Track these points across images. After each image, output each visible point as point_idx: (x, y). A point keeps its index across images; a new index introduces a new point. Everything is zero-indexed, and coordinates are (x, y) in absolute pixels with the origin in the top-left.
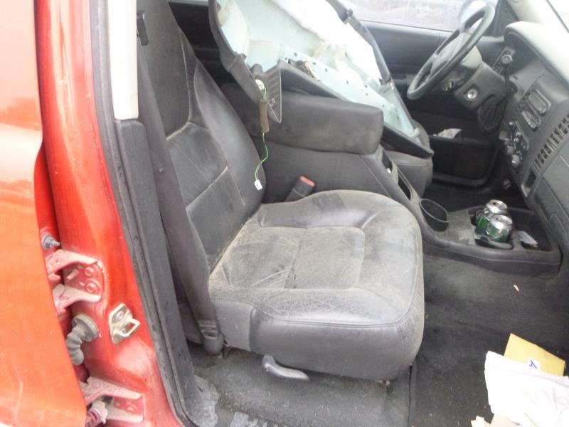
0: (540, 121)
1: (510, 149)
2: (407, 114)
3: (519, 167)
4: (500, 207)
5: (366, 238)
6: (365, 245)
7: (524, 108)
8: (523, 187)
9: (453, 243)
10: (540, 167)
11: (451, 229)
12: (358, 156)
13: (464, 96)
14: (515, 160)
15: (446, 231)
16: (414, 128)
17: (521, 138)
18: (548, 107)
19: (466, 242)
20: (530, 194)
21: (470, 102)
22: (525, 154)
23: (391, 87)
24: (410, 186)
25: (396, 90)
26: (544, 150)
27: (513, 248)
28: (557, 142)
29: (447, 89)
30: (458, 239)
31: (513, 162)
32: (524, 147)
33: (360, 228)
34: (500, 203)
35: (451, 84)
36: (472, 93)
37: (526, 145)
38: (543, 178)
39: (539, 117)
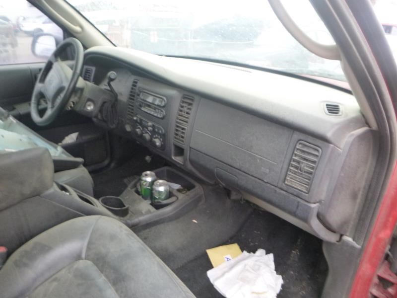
0: (164, 111)
1: (147, 136)
2: (41, 139)
3: (163, 147)
4: (151, 176)
5: (96, 265)
6: (102, 272)
7: (141, 106)
8: (173, 158)
9: (141, 218)
10: (183, 141)
11: (131, 209)
12: (38, 197)
13: (85, 109)
14: (158, 142)
15: (130, 212)
16: (56, 148)
17: (153, 126)
18: (165, 101)
19: (149, 212)
20: (185, 161)
21: (91, 112)
22: (164, 136)
23: (12, 122)
24: (86, 195)
25: (19, 122)
26: (178, 129)
27: (178, 198)
28: (187, 122)
29: (70, 108)
30: (142, 213)
31: (157, 144)
32: (160, 132)
33: (82, 259)
34: (148, 172)
35: (72, 103)
36: (89, 105)
37: (161, 130)
38: (190, 148)
39: (162, 109)
